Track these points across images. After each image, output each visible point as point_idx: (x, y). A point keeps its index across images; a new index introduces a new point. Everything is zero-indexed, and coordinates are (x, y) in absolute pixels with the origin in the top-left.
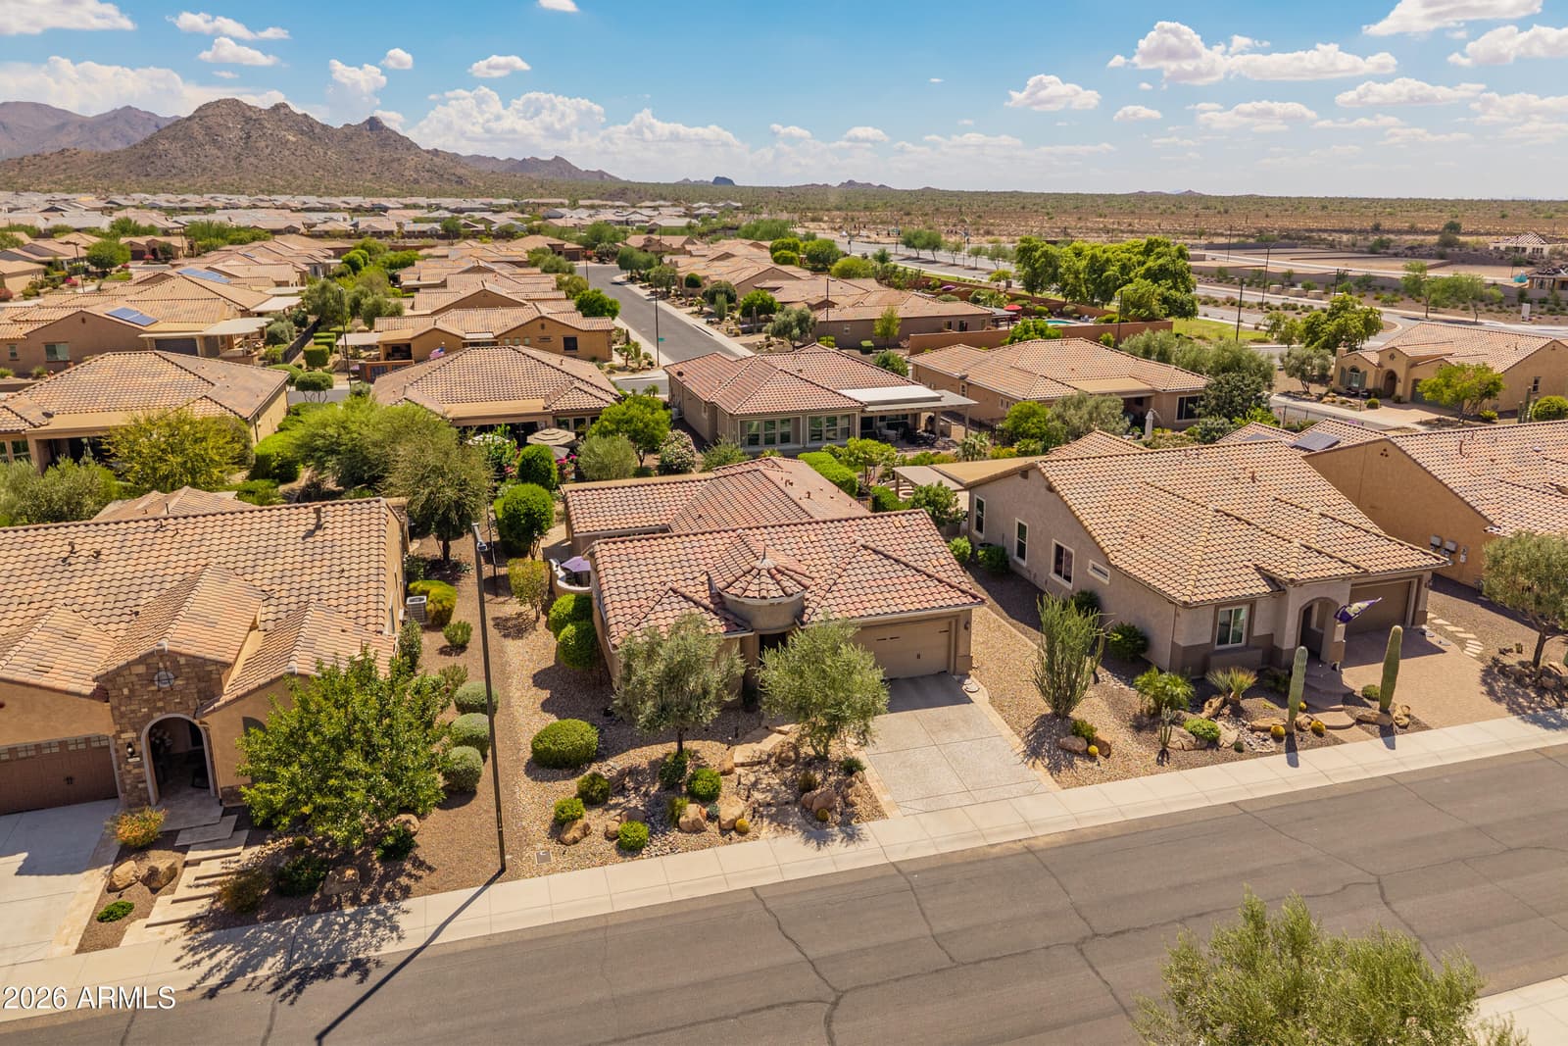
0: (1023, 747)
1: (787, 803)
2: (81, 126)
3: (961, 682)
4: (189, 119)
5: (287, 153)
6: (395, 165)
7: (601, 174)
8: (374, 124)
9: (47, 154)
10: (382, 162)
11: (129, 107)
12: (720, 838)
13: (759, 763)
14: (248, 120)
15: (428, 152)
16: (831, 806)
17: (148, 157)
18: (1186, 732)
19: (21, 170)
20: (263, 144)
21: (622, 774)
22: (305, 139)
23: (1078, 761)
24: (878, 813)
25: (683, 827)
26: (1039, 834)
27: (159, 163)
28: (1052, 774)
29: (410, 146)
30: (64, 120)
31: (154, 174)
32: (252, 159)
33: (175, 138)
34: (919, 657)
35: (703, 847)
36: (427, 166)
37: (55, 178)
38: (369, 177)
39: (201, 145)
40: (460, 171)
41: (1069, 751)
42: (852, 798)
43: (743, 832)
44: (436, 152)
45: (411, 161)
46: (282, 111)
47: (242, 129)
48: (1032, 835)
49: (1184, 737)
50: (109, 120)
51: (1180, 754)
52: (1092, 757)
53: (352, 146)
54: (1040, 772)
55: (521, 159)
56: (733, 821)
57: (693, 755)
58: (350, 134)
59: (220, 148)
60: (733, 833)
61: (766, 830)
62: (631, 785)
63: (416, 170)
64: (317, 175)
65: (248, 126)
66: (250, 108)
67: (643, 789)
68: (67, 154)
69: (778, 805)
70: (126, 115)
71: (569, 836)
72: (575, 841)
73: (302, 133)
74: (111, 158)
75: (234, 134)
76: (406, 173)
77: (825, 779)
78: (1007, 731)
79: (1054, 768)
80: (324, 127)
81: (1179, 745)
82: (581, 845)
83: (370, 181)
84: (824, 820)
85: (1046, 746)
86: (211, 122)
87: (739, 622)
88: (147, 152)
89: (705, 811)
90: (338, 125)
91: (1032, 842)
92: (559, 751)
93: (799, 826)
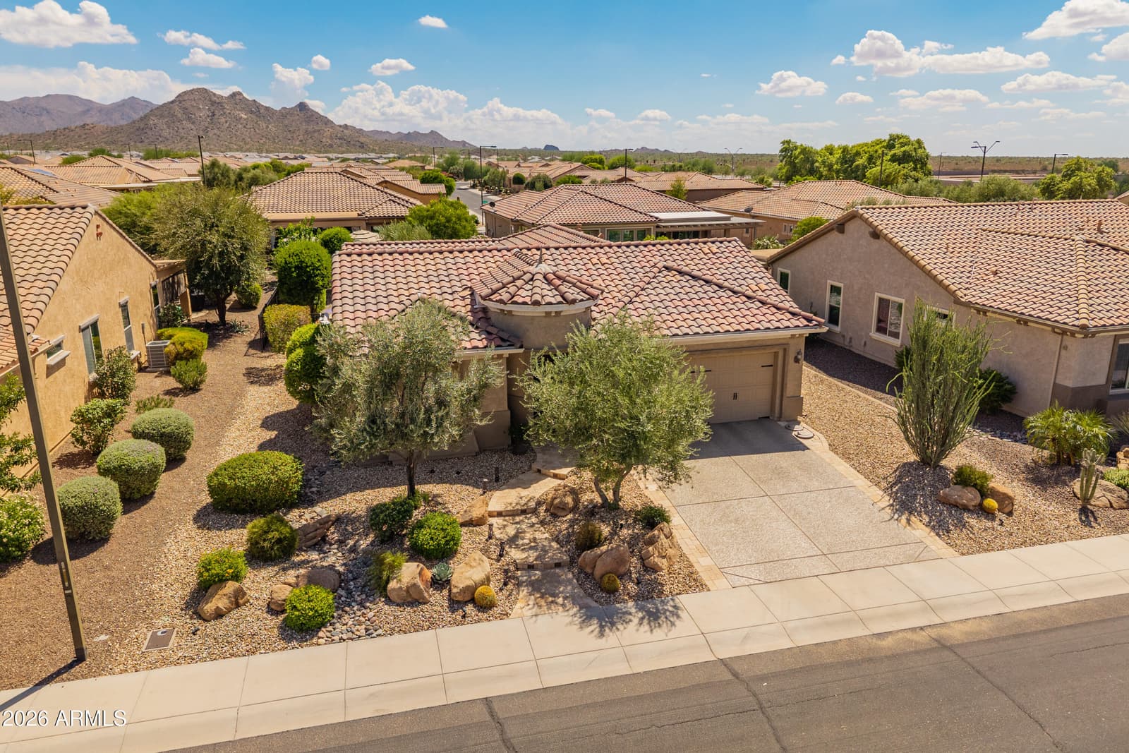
0: (887, 501)
1: (558, 565)
2: (100, 111)
3: (789, 428)
4: (172, 102)
5: (240, 126)
6: (316, 134)
7: (464, 143)
8: (302, 106)
9: (73, 128)
10: (307, 132)
11: (133, 97)
12: (448, 616)
13: (524, 512)
14: (213, 103)
15: (340, 126)
16: (622, 570)
17: (143, 129)
18: (1111, 486)
19: (55, 139)
20: (223, 120)
21: (325, 523)
22: (254, 117)
23: (972, 521)
24: (694, 582)
25: (393, 596)
26: (947, 618)
27: (150, 133)
28: (938, 534)
29: (327, 122)
30: (89, 106)
31: (146, 141)
32: (215, 131)
33: (162, 116)
34: (735, 396)
35: (418, 628)
36: (339, 135)
37: (78, 144)
38: (298, 143)
39: (180, 121)
40: (362, 139)
41: (955, 506)
42: (656, 559)
43: (485, 606)
44: (346, 127)
45: (328, 132)
46: (238, 97)
47: (209, 109)
48: (938, 621)
49: (1111, 491)
50: (119, 106)
51: (1111, 513)
52: (988, 514)
53: (286, 122)
54: (919, 531)
55: (406, 132)
56: (471, 590)
57: (431, 500)
58: (285, 114)
59: (193, 123)
60: (470, 609)
61: (523, 604)
62: (336, 536)
63: (331, 138)
64: (262, 142)
65: (213, 108)
66: (215, 94)
67: (351, 542)
68: (87, 127)
69: (545, 568)
70: (132, 102)
71: (209, 607)
72: (219, 615)
73: (252, 112)
74: (118, 130)
75: (204, 113)
76: (324, 140)
77: (614, 533)
78: (860, 481)
79: (939, 527)
80: (267, 109)
81: (1104, 501)
82: (226, 620)
83: (299, 146)
84: (612, 591)
85: (920, 500)
86: (187, 104)
87: (505, 336)
88: (142, 126)
89: (429, 574)
90: (278, 108)
91: (945, 631)
92: (237, 487)
93: (574, 599)
